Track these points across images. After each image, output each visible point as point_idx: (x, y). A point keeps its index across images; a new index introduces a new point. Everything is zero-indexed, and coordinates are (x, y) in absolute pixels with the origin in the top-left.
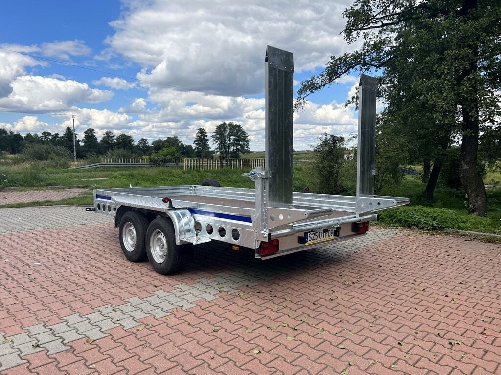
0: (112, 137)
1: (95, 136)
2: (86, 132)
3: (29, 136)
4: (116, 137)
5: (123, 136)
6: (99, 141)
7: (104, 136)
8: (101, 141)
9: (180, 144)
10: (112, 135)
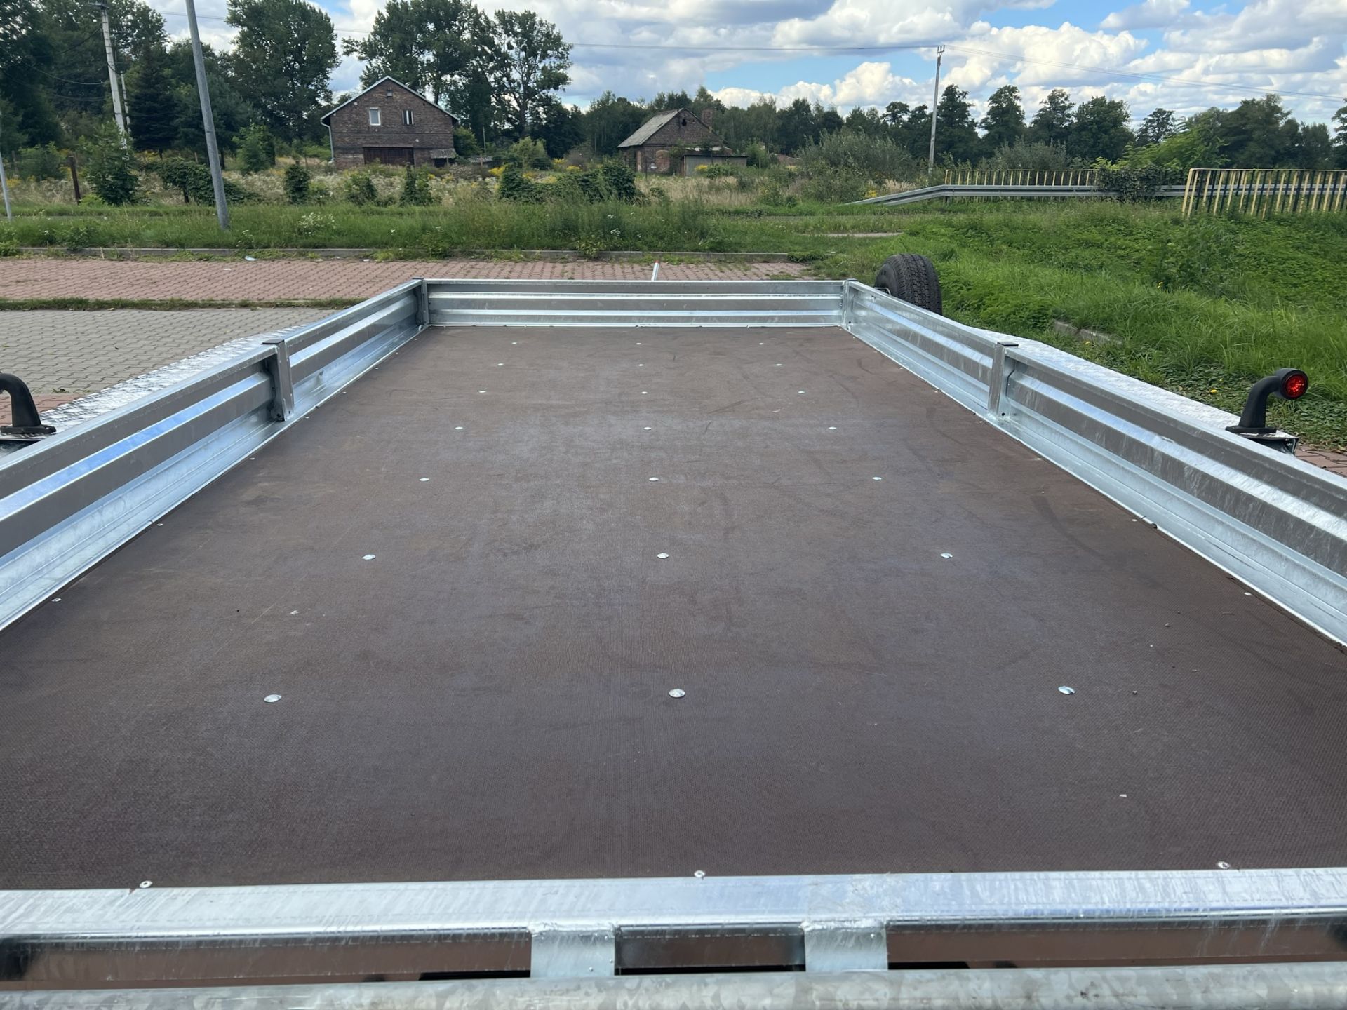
0: (1065, 108)
1: (1017, 108)
2: (995, 99)
3: (857, 115)
4: (1075, 109)
5: (1099, 103)
6: (1028, 122)
7: (1042, 106)
8: (1035, 122)
9: (1282, 123)
10: (1067, 103)
